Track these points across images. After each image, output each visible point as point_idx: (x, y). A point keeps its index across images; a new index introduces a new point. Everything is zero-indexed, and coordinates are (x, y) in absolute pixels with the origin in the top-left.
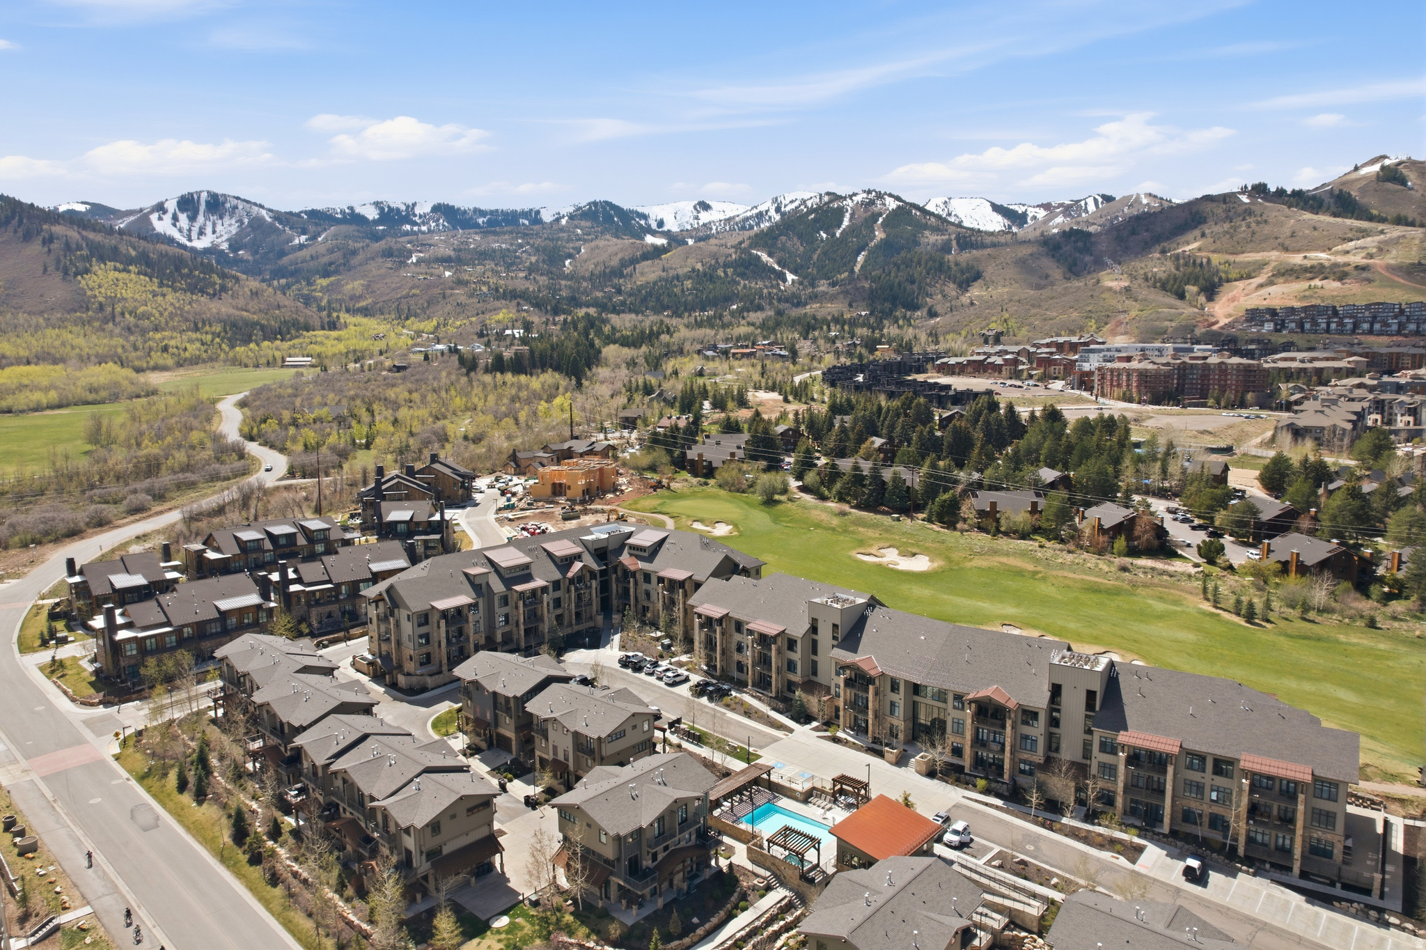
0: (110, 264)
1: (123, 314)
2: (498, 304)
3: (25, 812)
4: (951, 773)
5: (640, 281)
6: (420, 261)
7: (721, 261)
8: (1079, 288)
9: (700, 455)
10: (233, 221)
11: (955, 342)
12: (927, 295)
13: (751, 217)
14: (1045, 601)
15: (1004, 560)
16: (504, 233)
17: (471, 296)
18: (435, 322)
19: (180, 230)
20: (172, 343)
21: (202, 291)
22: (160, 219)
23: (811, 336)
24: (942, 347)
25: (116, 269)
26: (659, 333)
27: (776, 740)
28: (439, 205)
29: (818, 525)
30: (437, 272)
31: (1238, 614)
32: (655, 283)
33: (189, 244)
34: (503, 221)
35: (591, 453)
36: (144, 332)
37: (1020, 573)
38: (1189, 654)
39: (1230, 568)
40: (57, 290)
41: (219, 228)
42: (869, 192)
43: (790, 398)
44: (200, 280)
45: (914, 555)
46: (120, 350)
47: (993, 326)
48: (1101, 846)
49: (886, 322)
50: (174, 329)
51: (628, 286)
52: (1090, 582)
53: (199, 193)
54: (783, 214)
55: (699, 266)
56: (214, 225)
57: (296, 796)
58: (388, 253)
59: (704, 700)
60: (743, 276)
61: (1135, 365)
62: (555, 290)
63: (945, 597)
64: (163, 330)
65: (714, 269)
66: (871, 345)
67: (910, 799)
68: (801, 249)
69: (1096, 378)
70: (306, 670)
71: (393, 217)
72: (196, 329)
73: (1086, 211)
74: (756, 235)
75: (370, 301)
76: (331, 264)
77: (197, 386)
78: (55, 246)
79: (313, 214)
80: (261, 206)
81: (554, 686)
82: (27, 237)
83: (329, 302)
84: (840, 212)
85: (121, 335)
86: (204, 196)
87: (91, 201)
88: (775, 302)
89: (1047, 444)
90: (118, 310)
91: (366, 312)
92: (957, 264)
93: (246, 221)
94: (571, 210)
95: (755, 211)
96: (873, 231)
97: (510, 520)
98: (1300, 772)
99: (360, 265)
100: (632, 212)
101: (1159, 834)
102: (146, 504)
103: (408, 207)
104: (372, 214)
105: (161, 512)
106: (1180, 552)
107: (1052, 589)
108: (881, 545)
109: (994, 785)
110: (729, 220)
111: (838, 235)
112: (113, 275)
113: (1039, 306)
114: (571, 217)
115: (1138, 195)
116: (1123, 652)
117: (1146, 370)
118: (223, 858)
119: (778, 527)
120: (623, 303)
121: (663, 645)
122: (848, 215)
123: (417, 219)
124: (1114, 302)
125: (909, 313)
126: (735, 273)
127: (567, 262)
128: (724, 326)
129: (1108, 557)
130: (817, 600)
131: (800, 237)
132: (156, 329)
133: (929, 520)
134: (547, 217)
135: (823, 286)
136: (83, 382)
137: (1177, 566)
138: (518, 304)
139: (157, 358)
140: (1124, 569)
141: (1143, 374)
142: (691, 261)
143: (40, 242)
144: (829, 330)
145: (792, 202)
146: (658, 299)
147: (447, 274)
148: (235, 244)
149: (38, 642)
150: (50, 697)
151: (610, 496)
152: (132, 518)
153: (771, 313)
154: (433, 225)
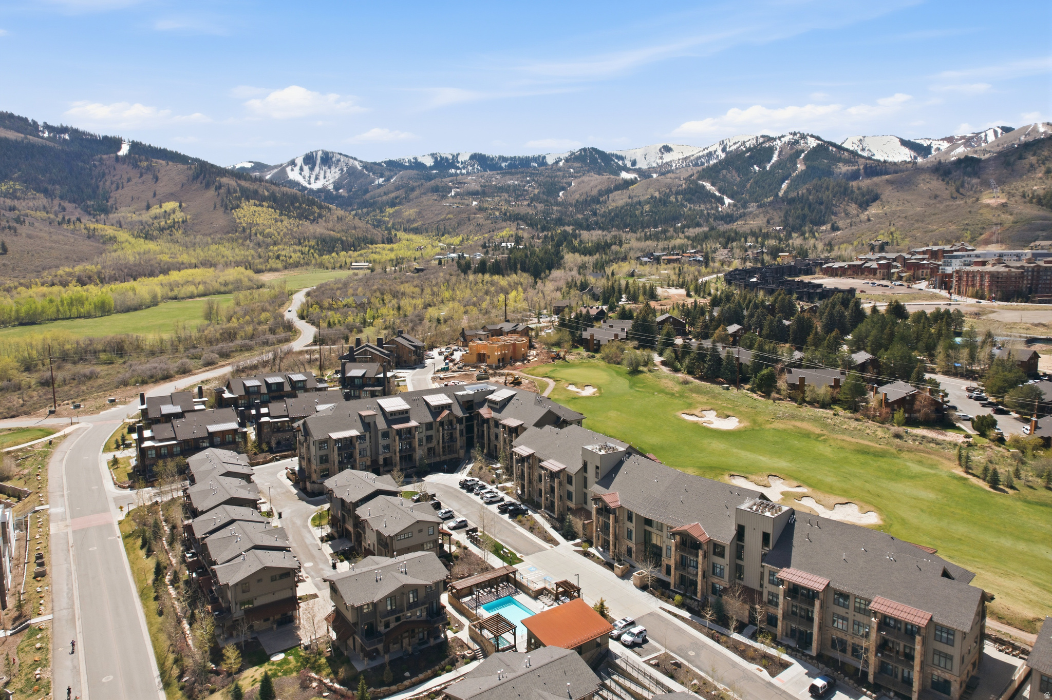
0: (252, 201)
1: (256, 234)
2: (504, 224)
3: (53, 552)
4: (659, 588)
5: (612, 205)
6: (457, 194)
7: (674, 190)
8: (959, 205)
9: (592, 336)
10: (337, 170)
11: (846, 250)
12: (833, 214)
13: (703, 156)
14: (818, 459)
15: (798, 424)
16: (517, 173)
17: (487, 219)
18: (460, 238)
19: (304, 178)
20: (283, 253)
21: (307, 218)
22: (292, 170)
23: (729, 246)
24: (833, 254)
25: (255, 205)
26: (611, 245)
27: (541, 549)
28: (475, 154)
29: (661, 391)
30: (466, 202)
31: (984, 480)
32: (622, 208)
33: (308, 186)
34: (519, 165)
35: (514, 332)
36: (268, 245)
37: (807, 435)
38: (922, 510)
39: (1000, 440)
40: (220, 219)
41: (328, 174)
42: (795, 134)
43: (692, 293)
44: (305, 210)
45: (728, 416)
46: (250, 258)
47: (880, 237)
48: (752, 660)
49: (794, 235)
50: (286, 244)
51: (601, 209)
52: (863, 445)
53: (317, 152)
54: (727, 153)
55: (657, 194)
56: (325, 172)
57: (190, 557)
58: (435, 190)
59: (506, 516)
60: (690, 201)
61: (989, 268)
62: (548, 214)
63: (735, 450)
64: (279, 244)
65: (668, 196)
66: (774, 253)
67: (605, 604)
68: (738, 179)
69: (954, 280)
70: (229, 474)
71: (443, 164)
72: (300, 244)
73: (986, 141)
74: (703, 170)
75: (420, 223)
76: (396, 198)
77: (285, 282)
78: (222, 191)
79: (390, 164)
80: (355, 159)
81: (381, 497)
82: (208, 186)
83: (393, 224)
84: (771, 150)
85: (253, 248)
86: (320, 153)
87: (254, 160)
88: (711, 220)
89: (874, 332)
90: (253, 231)
91: (416, 231)
92: (859, 188)
93: (345, 169)
94: (567, 155)
95: (706, 151)
96: (795, 164)
97: (441, 379)
98: (918, 617)
99: (416, 198)
100: (613, 155)
101: (806, 655)
102: (216, 361)
103: (453, 156)
104: (429, 162)
105: (223, 366)
106: (958, 425)
107: (829, 449)
108: (704, 408)
109: (688, 601)
110: (685, 159)
111: (768, 168)
112: (254, 208)
113: (922, 221)
114: (567, 160)
115: (1036, 124)
116: (863, 504)
117: (998, 272)
118: (143, 594)
119: (631, 391)
120: (596, 223)
121: (496, 474)
122: (777, 153)
123: (459, 165)
124: (990, 217)
125: (815, 228)
126: (684, 199)
127: (561, 194)
128: (666, 239)
129: (887, 425)
130: (589, 448)
131: (738, 170)
132: (275, 244)
133: (752, 390)
134: (550, 161)
135: (752, 207)
136: (221, 280)
137: (951, 436)
138: (518, 224)
139: (273, 263)
140: (898, 436)
141: (994, 277)
142: (651, 191)
143: (214, 189)
144: (746, 241)
145: (735, 144)
146: (622, 219)
147: (475, 203)
148: (337, 186)
149: (115, 446)
150: (104, 481)
151: (519, 364)
152: (204, 369)
153: (706, 229)
154: (470, 168)
